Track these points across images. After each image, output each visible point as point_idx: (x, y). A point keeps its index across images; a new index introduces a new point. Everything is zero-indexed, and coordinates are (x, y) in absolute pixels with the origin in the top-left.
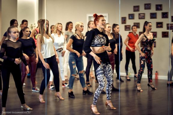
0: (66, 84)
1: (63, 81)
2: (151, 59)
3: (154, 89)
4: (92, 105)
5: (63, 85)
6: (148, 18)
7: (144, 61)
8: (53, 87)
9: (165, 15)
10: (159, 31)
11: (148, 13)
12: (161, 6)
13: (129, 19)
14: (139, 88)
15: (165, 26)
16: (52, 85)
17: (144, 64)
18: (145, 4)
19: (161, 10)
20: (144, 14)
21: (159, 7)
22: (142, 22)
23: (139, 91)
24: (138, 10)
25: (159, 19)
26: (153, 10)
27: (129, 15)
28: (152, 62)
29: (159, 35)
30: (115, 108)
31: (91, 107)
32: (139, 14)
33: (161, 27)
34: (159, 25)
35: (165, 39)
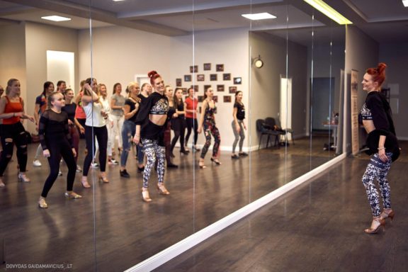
0: (113, 159)
1: (110, 157)
2: (217, 129)
3: (218, 164)
4: (143, 189)
5: (110, 161)
6: (207, 81)
7: (208, 131)
8: (96, 164)
9: (227, 77)
10: (221, 95)
11: (207, 74)
12: (222, 66)
13: (185, 81)
14: (201, 164)
15: (227, 89)
16: (95, 162)
17: (209, 135)
18: (205, 65)
19: (222, 70)
20: (203, 75)
21: (220, 68)
22: (201, 85)
23: (201, 167)
24: (196, 71)
25: (220, 81)
26: (213, 71)
27: (186, 76)
28: (218, 133)
29: (221, 99)
30: (168, 193)
31: (142, 191)
32: (198, 76)
33: (223, 90)
34: (221, 88)
35: (228, 104)
